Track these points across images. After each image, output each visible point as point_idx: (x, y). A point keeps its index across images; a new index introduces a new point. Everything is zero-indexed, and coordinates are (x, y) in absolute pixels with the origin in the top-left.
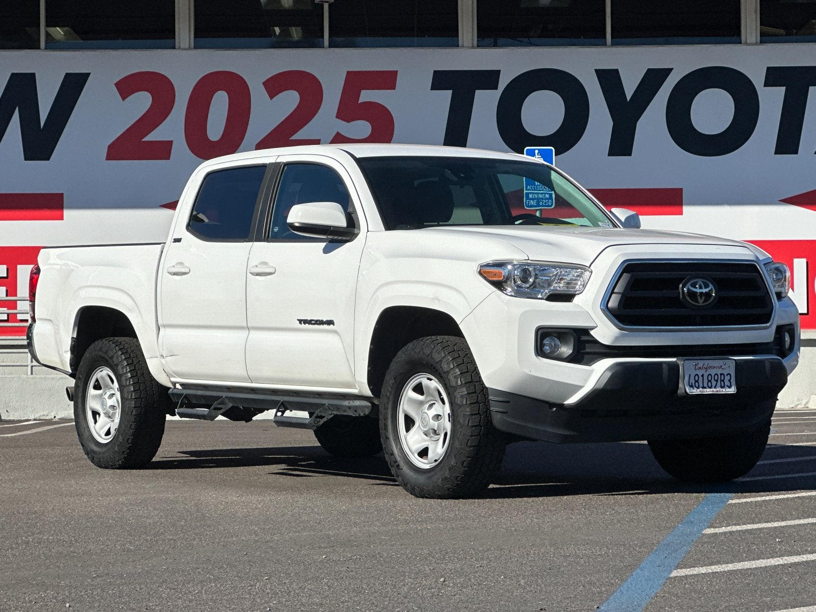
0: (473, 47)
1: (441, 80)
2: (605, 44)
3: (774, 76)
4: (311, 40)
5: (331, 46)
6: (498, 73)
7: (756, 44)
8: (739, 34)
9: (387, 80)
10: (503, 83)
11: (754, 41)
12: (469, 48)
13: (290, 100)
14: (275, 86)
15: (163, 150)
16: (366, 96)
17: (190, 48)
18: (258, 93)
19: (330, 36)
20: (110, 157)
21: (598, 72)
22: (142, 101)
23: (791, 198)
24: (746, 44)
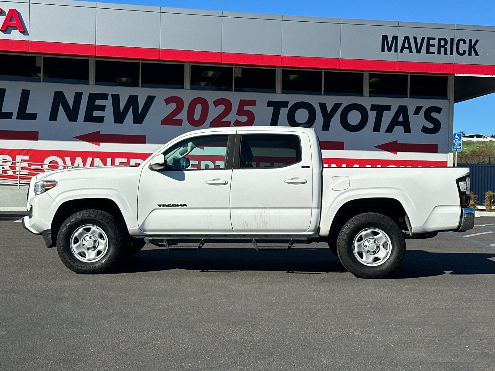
0: (280, 94)
1: (270, 104)
2: (321, 95)
3: (373, 107)
4: (229, 89)
5: (235, 91)
6: (288, 102)
7: (368, 97)
8: (362, 93)
9: (253, 103)
10: (290, 106)
11: (367, 96)
12: (279, 94)
13: (221, 108)
14: (217, 103)
15: (179, 123)
16: (246, 108)
17: (189, 89)
18: (211, 105)
19: (235, 87)
20: (162, 124)
21: (320, 103)
22: (173, 106)
23: (377, 146)
24: (365, 97)
